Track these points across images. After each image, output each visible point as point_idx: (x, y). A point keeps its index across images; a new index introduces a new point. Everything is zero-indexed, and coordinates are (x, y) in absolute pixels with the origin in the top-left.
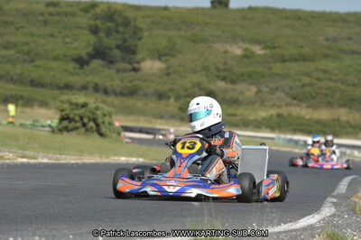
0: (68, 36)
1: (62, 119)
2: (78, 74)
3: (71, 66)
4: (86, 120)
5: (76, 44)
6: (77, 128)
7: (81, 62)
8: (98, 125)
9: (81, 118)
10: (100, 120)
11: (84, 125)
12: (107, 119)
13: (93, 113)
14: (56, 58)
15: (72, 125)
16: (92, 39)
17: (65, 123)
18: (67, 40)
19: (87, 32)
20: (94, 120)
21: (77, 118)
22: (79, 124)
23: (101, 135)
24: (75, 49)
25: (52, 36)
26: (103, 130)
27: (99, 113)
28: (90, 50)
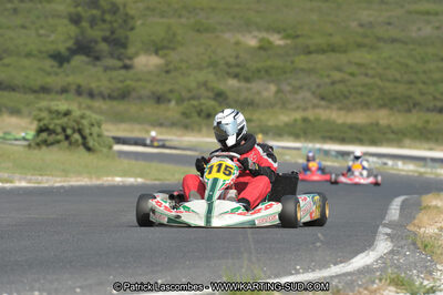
0: (42, 27)
1: (40, 131)
2: (57, 74)
3: (49, 64)
4: (69, 132)
5: (53, 37)
6: (58, 142)
7: (60, 59)
8: (84, 138)
9: (64, 130)
10: (87, 132)
11: (67, 137)
12: (95, 130)
13: (78, 123)
14: (29, 55)
15: (52, 138)
16: (73, 30)
17: (44, 135)
18: (42, 32)
19: (66, 21)
20: (80, 131)
21: (59, 130)
22: (61, 137)
23: (89, 149)
24: (52, 42)
25: (23, 27)
26: (91, 143)
27: (85, 122)
28: (70, 44)
